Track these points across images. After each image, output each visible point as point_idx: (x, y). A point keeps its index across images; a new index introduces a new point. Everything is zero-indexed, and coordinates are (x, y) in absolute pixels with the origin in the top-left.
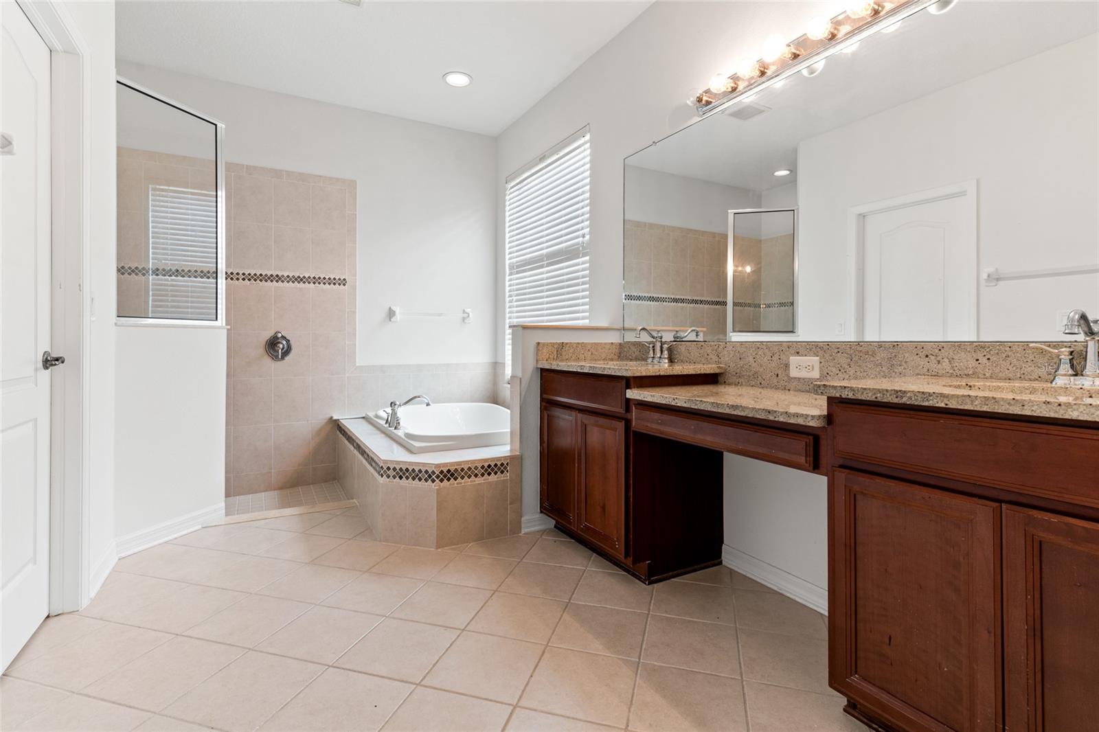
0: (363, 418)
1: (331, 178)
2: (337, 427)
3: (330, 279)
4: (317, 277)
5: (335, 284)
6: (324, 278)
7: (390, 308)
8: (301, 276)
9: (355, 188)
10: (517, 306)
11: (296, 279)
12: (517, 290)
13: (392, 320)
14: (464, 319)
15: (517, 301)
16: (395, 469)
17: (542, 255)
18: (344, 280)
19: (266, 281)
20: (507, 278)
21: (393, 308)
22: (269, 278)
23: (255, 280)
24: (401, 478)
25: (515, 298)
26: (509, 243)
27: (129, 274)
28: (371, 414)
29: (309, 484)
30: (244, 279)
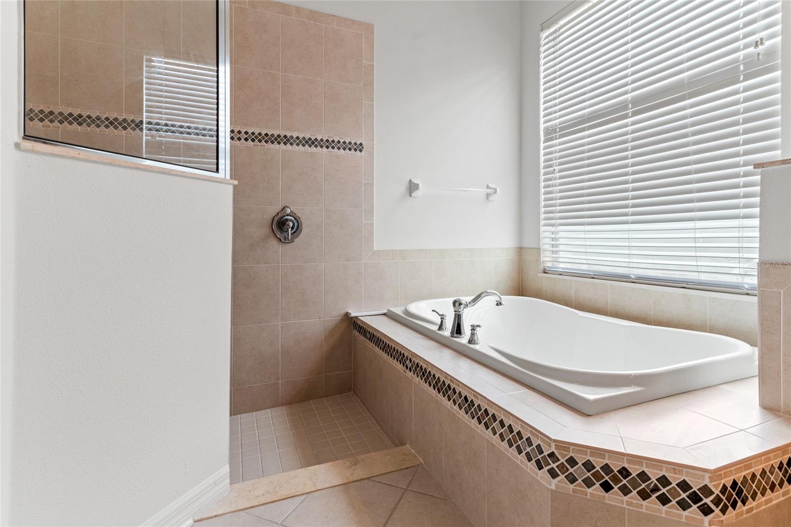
0: (385, 314)
1: (345, 20)
2: (353, 325)
3: (344, 143)
4: (330, 140)
5: (350, 149)
6: (339, 142)
7: (410, 181)
8: (313, 138)
9: (373, 34)
10: (561, 178)
11: (307, 142)
12: (561, 157)
13: (413, 195)
14: (488, 196)
15: (560, 171)
16: (588, 466)
17: (626, 101)
18: (361, 144)
19: (272, 142)
20: (542, 145)
21: (415, 181)
22: (276, 139)
23: (260, 141)
24: (607, 487)
25: (557, 168)
26: (545, 103)
27: (107, 127)
28: (398, 311)
29: (322, 397)
30: (246, 139)
